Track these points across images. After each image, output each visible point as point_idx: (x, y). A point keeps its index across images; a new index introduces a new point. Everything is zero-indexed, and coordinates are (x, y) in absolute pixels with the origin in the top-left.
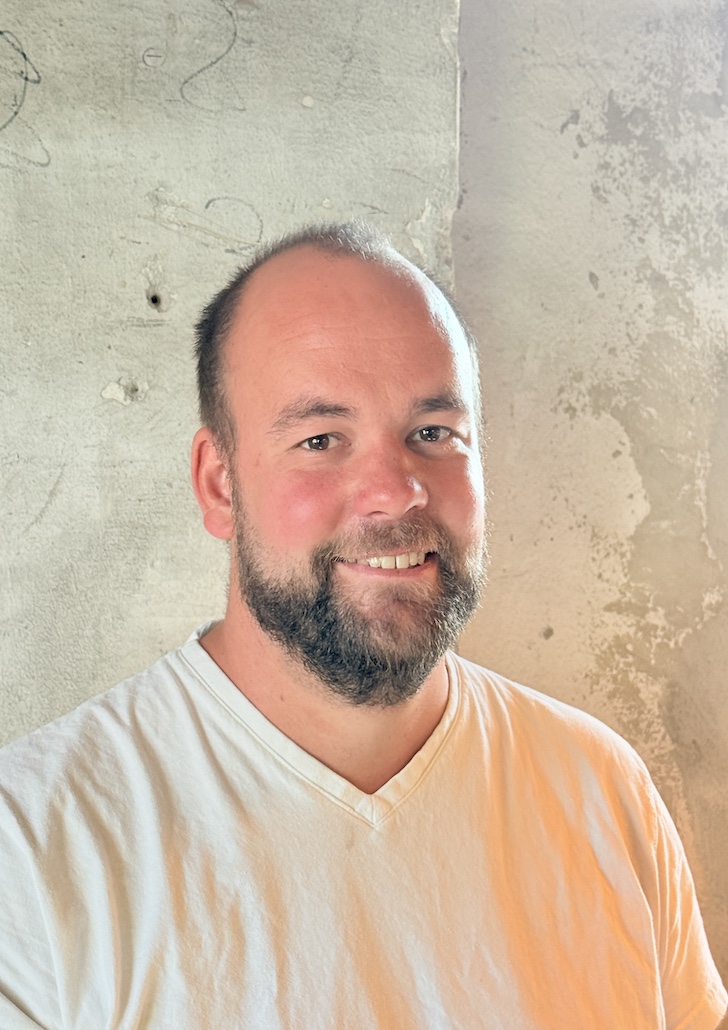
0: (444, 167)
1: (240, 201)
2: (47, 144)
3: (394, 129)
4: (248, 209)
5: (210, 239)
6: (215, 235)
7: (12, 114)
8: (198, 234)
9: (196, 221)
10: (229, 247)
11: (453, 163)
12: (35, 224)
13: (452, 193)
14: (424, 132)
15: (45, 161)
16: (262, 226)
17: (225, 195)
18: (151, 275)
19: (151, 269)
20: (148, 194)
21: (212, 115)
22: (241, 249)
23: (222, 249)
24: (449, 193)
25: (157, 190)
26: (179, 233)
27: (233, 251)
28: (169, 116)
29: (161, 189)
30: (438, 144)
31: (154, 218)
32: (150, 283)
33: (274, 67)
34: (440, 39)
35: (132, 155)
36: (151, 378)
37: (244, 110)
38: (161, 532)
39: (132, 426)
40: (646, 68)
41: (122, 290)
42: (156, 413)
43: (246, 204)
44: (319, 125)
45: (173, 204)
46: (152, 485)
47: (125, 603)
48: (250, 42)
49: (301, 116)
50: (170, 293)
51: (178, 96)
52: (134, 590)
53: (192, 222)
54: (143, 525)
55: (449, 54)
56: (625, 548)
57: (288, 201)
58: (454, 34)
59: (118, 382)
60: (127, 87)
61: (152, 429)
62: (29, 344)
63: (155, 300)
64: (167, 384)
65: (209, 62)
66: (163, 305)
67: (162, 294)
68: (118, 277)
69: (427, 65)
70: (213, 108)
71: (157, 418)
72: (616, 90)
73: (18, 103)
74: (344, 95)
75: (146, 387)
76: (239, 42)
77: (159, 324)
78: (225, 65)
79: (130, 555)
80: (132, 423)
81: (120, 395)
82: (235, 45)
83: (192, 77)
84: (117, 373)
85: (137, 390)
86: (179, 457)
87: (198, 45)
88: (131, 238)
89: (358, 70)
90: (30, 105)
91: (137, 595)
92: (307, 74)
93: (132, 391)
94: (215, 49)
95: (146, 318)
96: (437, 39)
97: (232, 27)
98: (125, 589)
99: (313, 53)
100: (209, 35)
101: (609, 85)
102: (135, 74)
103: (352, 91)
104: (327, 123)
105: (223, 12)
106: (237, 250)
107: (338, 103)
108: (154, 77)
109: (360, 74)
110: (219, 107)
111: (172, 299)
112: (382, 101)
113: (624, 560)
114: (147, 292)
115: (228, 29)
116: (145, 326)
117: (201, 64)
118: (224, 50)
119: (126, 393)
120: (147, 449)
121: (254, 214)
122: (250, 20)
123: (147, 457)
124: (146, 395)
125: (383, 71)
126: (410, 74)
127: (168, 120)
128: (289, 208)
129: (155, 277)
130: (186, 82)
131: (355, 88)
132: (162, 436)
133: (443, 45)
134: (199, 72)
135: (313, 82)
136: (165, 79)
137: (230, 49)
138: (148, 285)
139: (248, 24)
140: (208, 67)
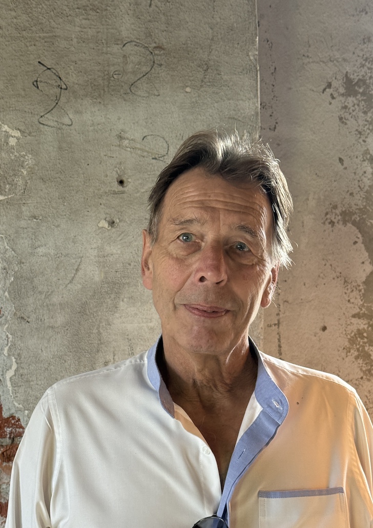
0: (253, 115)
1: (158, 136)
2: (71, 116)
3: (229, 99)
4: (162, 139)
5: (145, 154)
6: (148, 152)
7: (55, 104)
8: (139, 152)
9: (138, 146)
10: (153, 157)
11: (257, 113)
12: (67, 151)
13: (257, 127)
14: (242, 100)
15: (70, 123)
16: (168, 147)
17: (151, 133)
18: (119, 172)
19: (118, 168)
20: (116, 135)
21: (144, 98)
22: (159, 157)
23: (151, 158)
24: (256, 127)
25: (120, 133)
26: (130, 152)
27: (155, 159)
28: (125, 100)
29: (122, 133)
30: (249, 105)
31: (119, 146)
32: (119, 175)
33: (172, 76)
34: (249, 57)
35: (109, 118)
36: (120, 217)
37: (159, 95)
38: (126, 286)
39: (112, 239)
40: (364, 60)
41: (106, 178)
42: (122, 233)
43: (161, 137)
44: (194, 100)
45: (128, 139)
46: (122, 265)
47: (111, 318)
48: (161, 65)
49: (185, 96)
50: (128, 179)
51: (129, 91)
52: (115, 312)
53: (137, 147)
54: (118, 283)
55: (253, 64)
56: (361, 287)
57: (180, 135)
58: (256, 55)
59: (105, 219)
60: (106, 89)
61: (121, 240)
62: (65, 204)
63: (121, 182)
64: (127, 220)
65: (142, 75)
66: (125, 185)
67: (124, 179)
68: (104, 173)
69: (243, 70)
70: (145, 95)
71: (123, 235)
72: (349, 71)
73: (58, 99)
74: (205, 86)
75: (118, 221)
76: (156, 65)
77: (123, 192)
78: (150, 76)
79: (113, 296)
80: (112, 237)
81: (106, 225)
82: (154, 67)
83: (134, 83)
84: (104, 215)
85: (114, 222)
86: (134, 252)
87: (138, 68)
88: (109, 155)
89: (211, 74)
90: (63, 99)
91: (116, 314)
92: (187, 77)
93: (112, 223)
94: (145, 69)
95: (117, 190)
96: (247, 57)
97: (153, 59)
98: (111, 311)
99: (190, 68)
100: (143, 64)
101: (345, 69)
102: (109, 83)
103: (209, 84)
104: (197, 99)
105: (148, 52)
106: (157, 158)
107: (202, 89)
108: (118, 83)
109: (212, 76)
110: (147, 95)
111: (128, 181)
112: (223, 87)
113: (361, 293)
114: (117, 178)
115: (151, 60)
116: (116, 194)
117: (139, 76)
118: (149, 70)
119: (109, 224)
120: (119, 248)
121: (164, 141)
122: (161, 55)
123: (119, 252)
124: (118, 225)
125: (222, 73)
126: (235, 74)
127: (124, 102)
128: (181, 138)
129: (121, 172)
130: (132, 85)
131: (210, 82)
132: (125, 242)
133: (251, 60)
134: (138, 80)
135: (190, 81)
136: (123, 84)
137: (151, 69)
138: (117, 175)
139: (159, 57)
140: (142, 77)
